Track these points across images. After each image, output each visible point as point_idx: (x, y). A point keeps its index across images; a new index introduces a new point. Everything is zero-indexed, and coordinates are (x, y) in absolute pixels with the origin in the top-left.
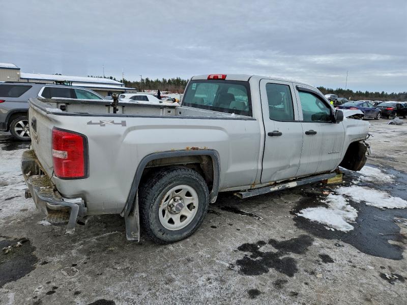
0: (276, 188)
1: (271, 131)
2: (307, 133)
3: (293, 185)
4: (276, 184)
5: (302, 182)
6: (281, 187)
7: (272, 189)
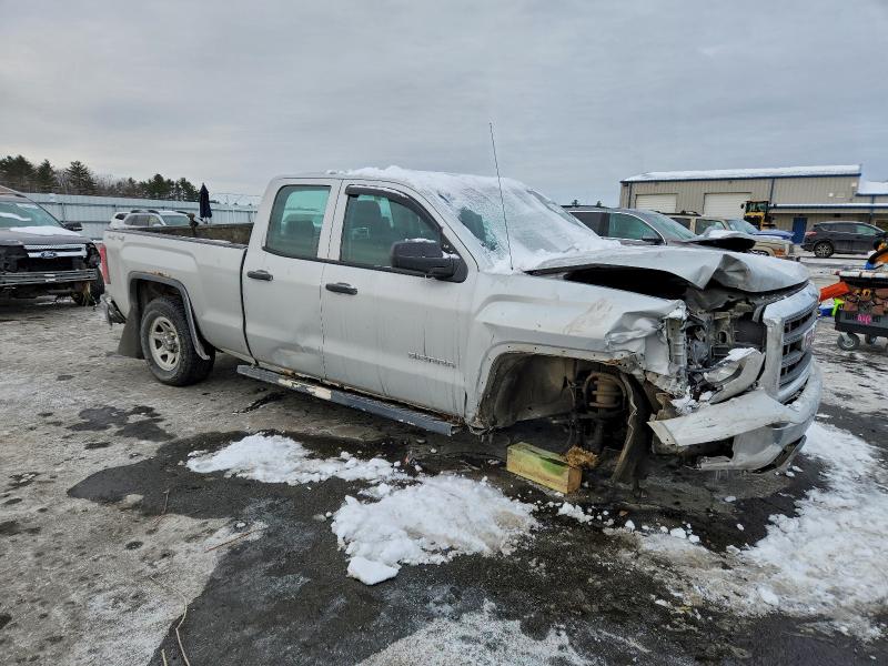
0: (289, 383)
1: (255, 269)
2: (331, 288)
3: (323, 393)
4: (294, 377)
5: (343, 399)
6: (298, 385)
7: (282, 381)
